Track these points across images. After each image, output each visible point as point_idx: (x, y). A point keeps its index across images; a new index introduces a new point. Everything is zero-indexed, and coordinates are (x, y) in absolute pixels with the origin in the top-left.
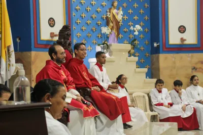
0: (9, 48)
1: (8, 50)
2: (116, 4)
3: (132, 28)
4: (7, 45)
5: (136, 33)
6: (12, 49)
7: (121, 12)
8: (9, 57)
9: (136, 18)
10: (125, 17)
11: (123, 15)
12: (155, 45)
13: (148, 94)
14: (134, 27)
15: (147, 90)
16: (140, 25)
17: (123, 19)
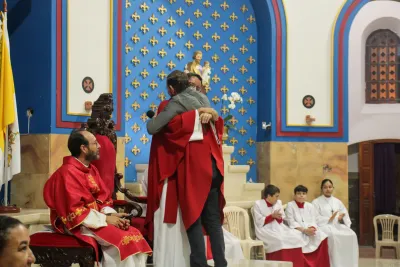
0: (10, 128)
1: (10, 132)
2: (200, 56)
3: (225, 97)
4: (9, 122)
5: (232, 106)
6: (16, 129)
7: (208, 70)
8: (11, 143)
9: (233, 79)
10: (216, 78)
11: (212, 75)
12: (264, 126)
13: (249, 210)
14: (229, 95)
15: (248, 203)
16: (240, 93)
17: (211, 81)
